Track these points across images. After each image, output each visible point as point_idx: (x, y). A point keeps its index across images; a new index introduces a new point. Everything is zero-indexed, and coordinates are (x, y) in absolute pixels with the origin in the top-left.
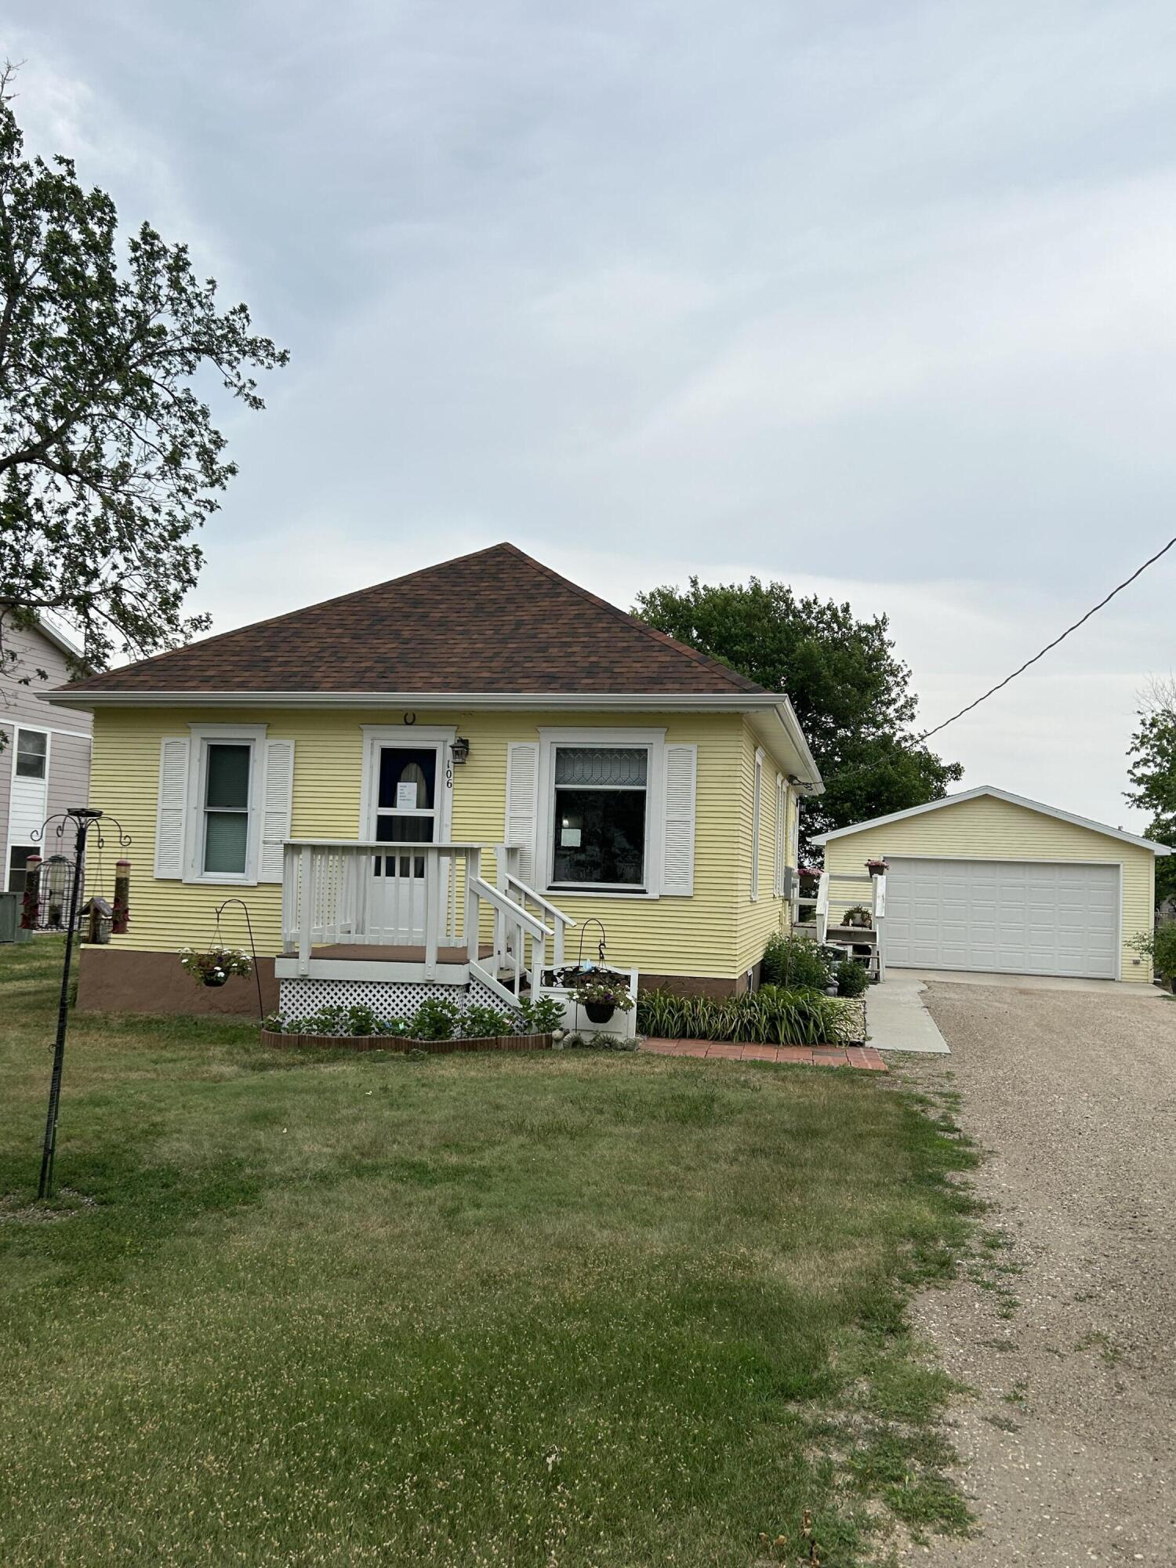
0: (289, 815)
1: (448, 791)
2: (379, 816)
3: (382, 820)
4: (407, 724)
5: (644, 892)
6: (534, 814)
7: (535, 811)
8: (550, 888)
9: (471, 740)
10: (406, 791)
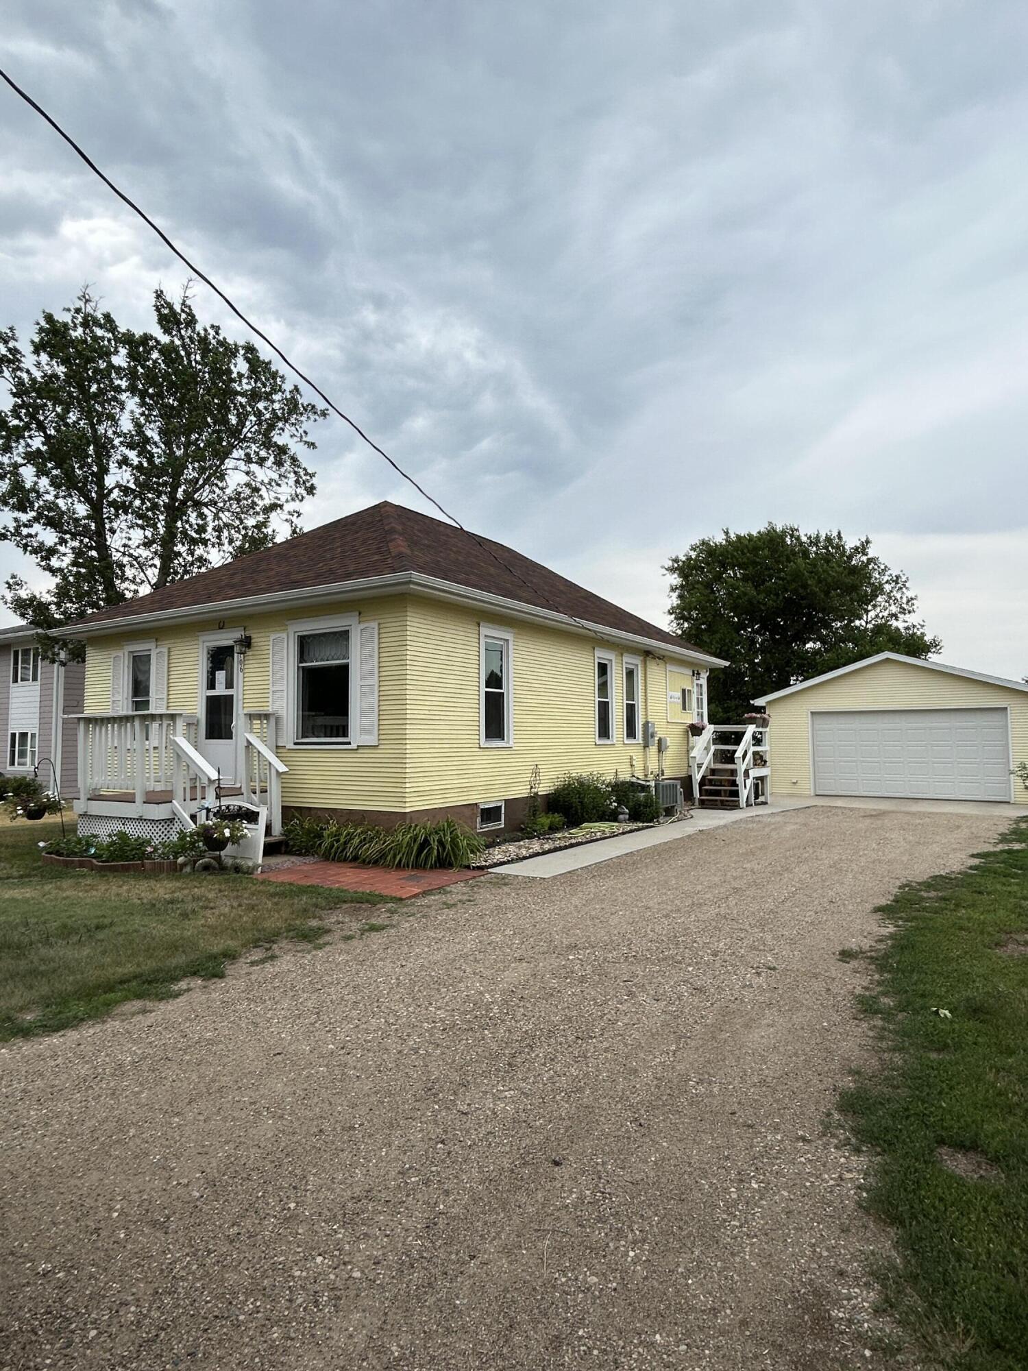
0: (165, 699)
1: (241, 674)
2: (207, 697)
3: (210, 699)
4: (220, 628)
5: (349, 743)
6: (285, 688)
7: (285, 686)
8: (296, 744)
9: (253, 636)
10: (220, 676)
